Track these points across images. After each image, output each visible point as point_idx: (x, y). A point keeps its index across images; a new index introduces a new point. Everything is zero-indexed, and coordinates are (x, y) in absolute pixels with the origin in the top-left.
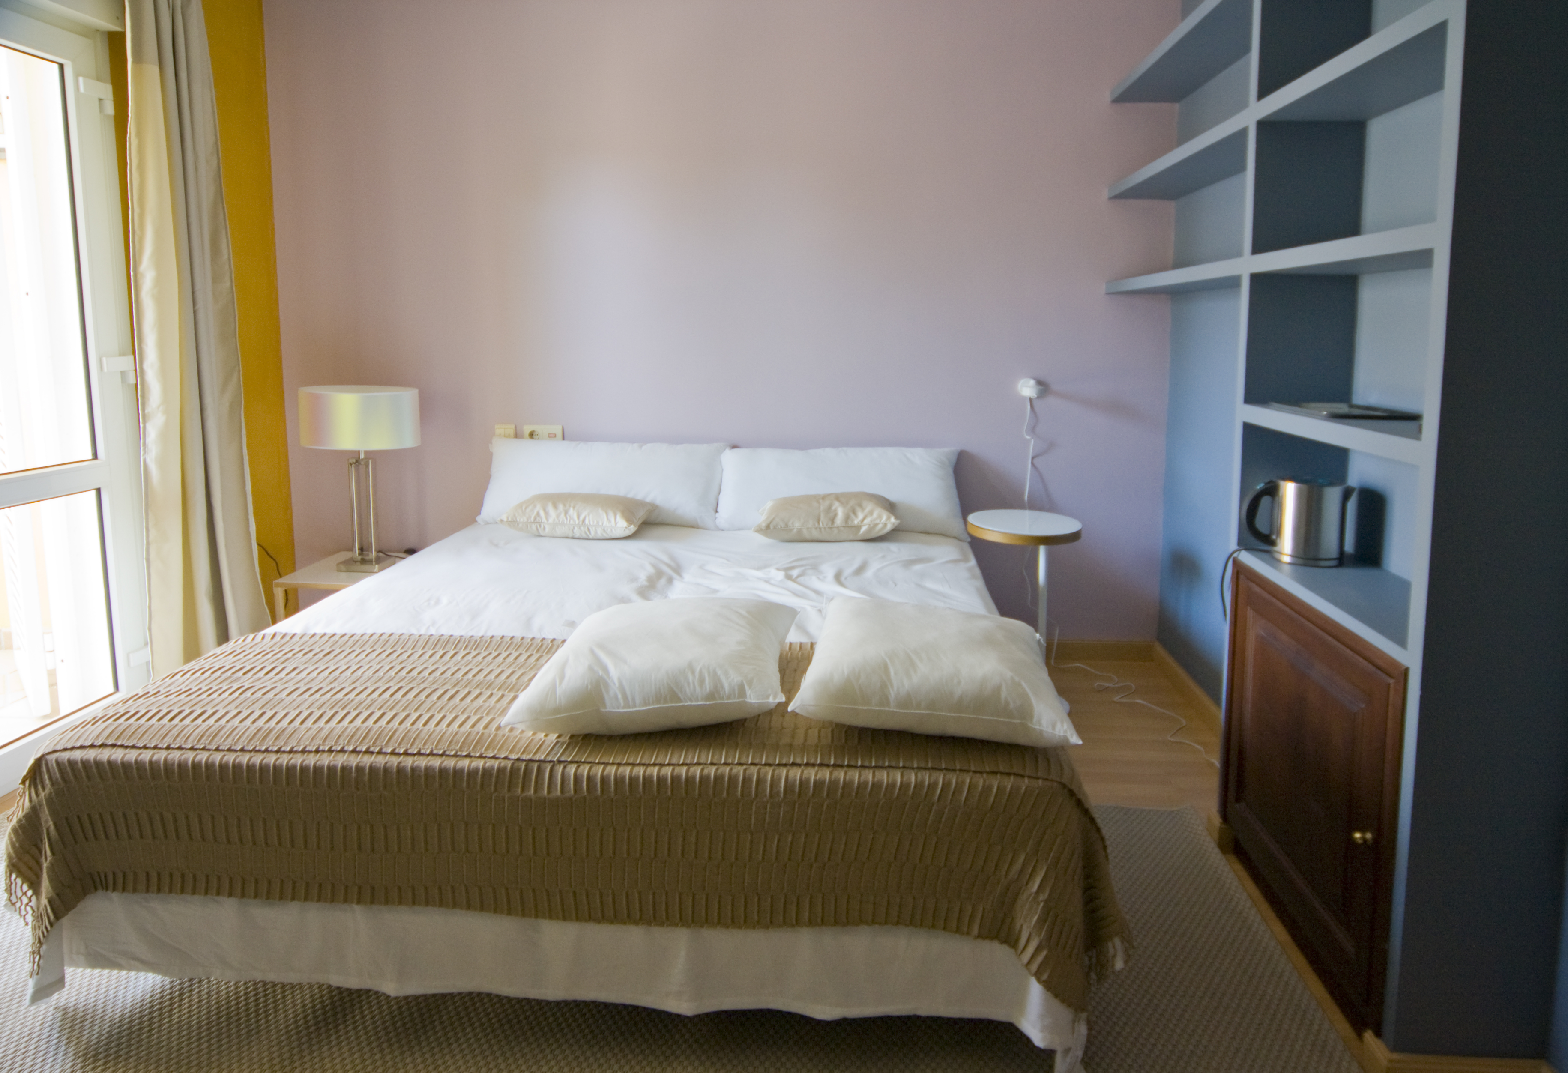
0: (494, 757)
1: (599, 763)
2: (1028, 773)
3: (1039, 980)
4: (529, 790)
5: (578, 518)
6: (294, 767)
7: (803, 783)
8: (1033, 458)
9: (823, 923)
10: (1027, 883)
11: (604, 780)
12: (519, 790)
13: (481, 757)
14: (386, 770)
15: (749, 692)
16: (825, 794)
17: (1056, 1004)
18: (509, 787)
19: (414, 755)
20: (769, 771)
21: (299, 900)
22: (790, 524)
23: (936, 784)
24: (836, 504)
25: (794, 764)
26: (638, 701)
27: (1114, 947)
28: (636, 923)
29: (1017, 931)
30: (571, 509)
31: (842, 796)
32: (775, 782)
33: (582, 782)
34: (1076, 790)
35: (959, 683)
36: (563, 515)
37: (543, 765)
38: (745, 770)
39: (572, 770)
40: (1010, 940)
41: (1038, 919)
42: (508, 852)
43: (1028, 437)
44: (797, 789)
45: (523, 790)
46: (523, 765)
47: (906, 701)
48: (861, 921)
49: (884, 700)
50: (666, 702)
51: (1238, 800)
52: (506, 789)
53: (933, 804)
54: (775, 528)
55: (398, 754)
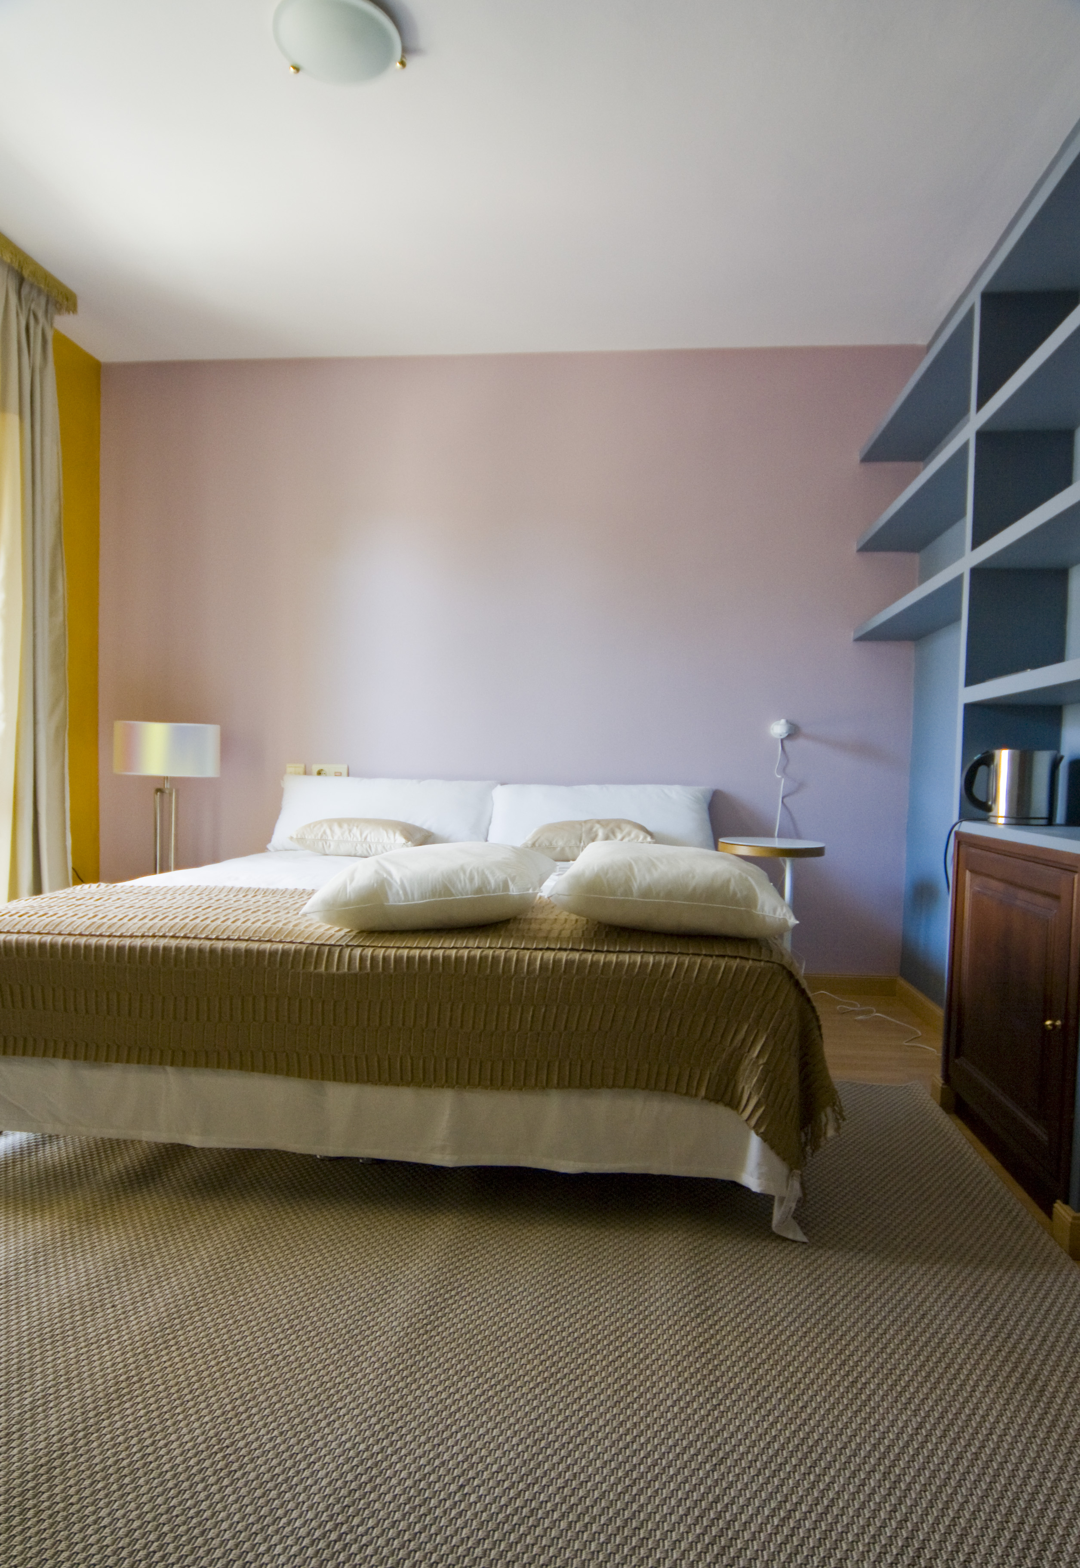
0: (291, 942)
1: (381, 947)
2: (752, 956)
3: (757, 1134)
4: (321, 967)
5: (361, 835)
6: (124, 947)
7: (556, 962)
8: (783, 798)
9: (570, 1086)
10: (749, 1051)
11: (385, 959)
12: (312, 968)
13: (280, 942)
14: (201, 951)
15: (511, 886)
16: (574, 971)
17: (772, 1155)
18: (304, 965)
19: (224, 940)
20: (527, 954)
21: (122, 1062)
22: (554, 843)
23: (671, 963)
24: (597, 826)
25: (548, 949)
26: (416, 896)
27: (826, 1116)
28: (408, 1084)
29: (739, 1094)
30: (355, 828)
31: (589, 972)
32: (531, 962)
33: (366, 960)
34: (794, 973)
35: (693, 877)
36: (347, 833)
37: (333, 948)
38: (506, 952)
39: (358, 952)
40: (733, 1103)
41: (757, 1080)
42: (300, 1021)
43: (779, 777)
44: (551, 966)
45: (315, 968)
46: (316, 948)
47: (647, 892)
48: (603, 1085)
49: (628, 891)
50: (440, 896)
51: (958, 1056)
52: (301, 966)
53: (668, 981)
54: (540, 846)
55: (211, 939)
